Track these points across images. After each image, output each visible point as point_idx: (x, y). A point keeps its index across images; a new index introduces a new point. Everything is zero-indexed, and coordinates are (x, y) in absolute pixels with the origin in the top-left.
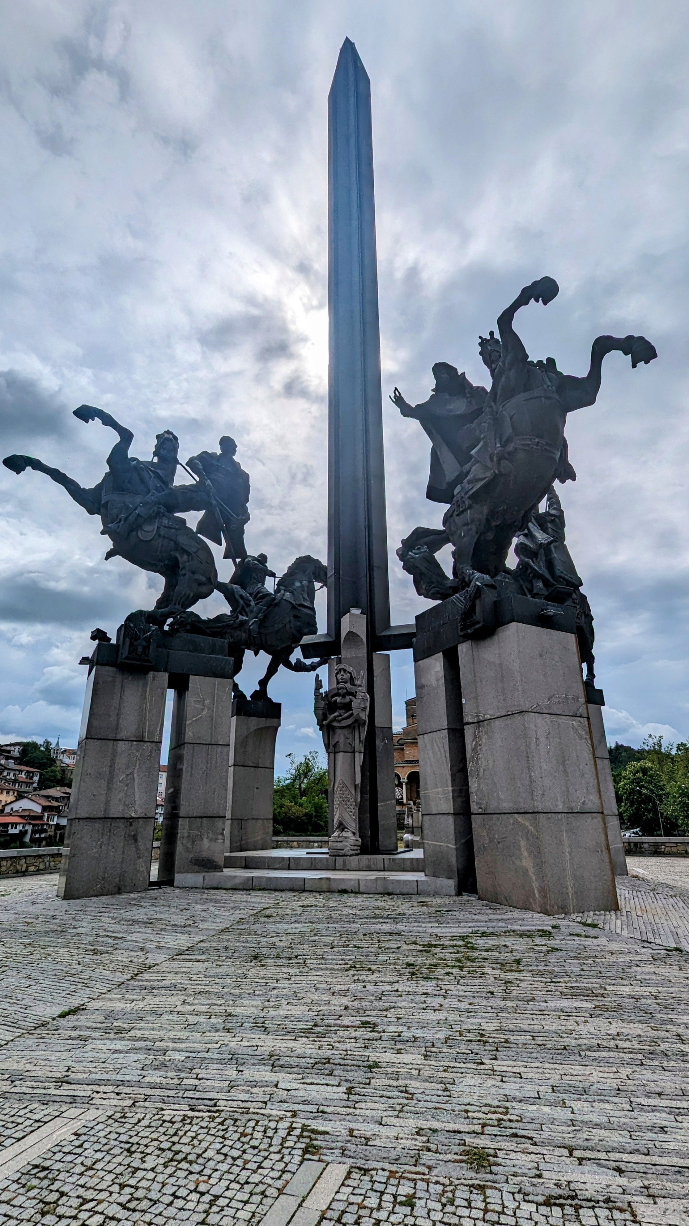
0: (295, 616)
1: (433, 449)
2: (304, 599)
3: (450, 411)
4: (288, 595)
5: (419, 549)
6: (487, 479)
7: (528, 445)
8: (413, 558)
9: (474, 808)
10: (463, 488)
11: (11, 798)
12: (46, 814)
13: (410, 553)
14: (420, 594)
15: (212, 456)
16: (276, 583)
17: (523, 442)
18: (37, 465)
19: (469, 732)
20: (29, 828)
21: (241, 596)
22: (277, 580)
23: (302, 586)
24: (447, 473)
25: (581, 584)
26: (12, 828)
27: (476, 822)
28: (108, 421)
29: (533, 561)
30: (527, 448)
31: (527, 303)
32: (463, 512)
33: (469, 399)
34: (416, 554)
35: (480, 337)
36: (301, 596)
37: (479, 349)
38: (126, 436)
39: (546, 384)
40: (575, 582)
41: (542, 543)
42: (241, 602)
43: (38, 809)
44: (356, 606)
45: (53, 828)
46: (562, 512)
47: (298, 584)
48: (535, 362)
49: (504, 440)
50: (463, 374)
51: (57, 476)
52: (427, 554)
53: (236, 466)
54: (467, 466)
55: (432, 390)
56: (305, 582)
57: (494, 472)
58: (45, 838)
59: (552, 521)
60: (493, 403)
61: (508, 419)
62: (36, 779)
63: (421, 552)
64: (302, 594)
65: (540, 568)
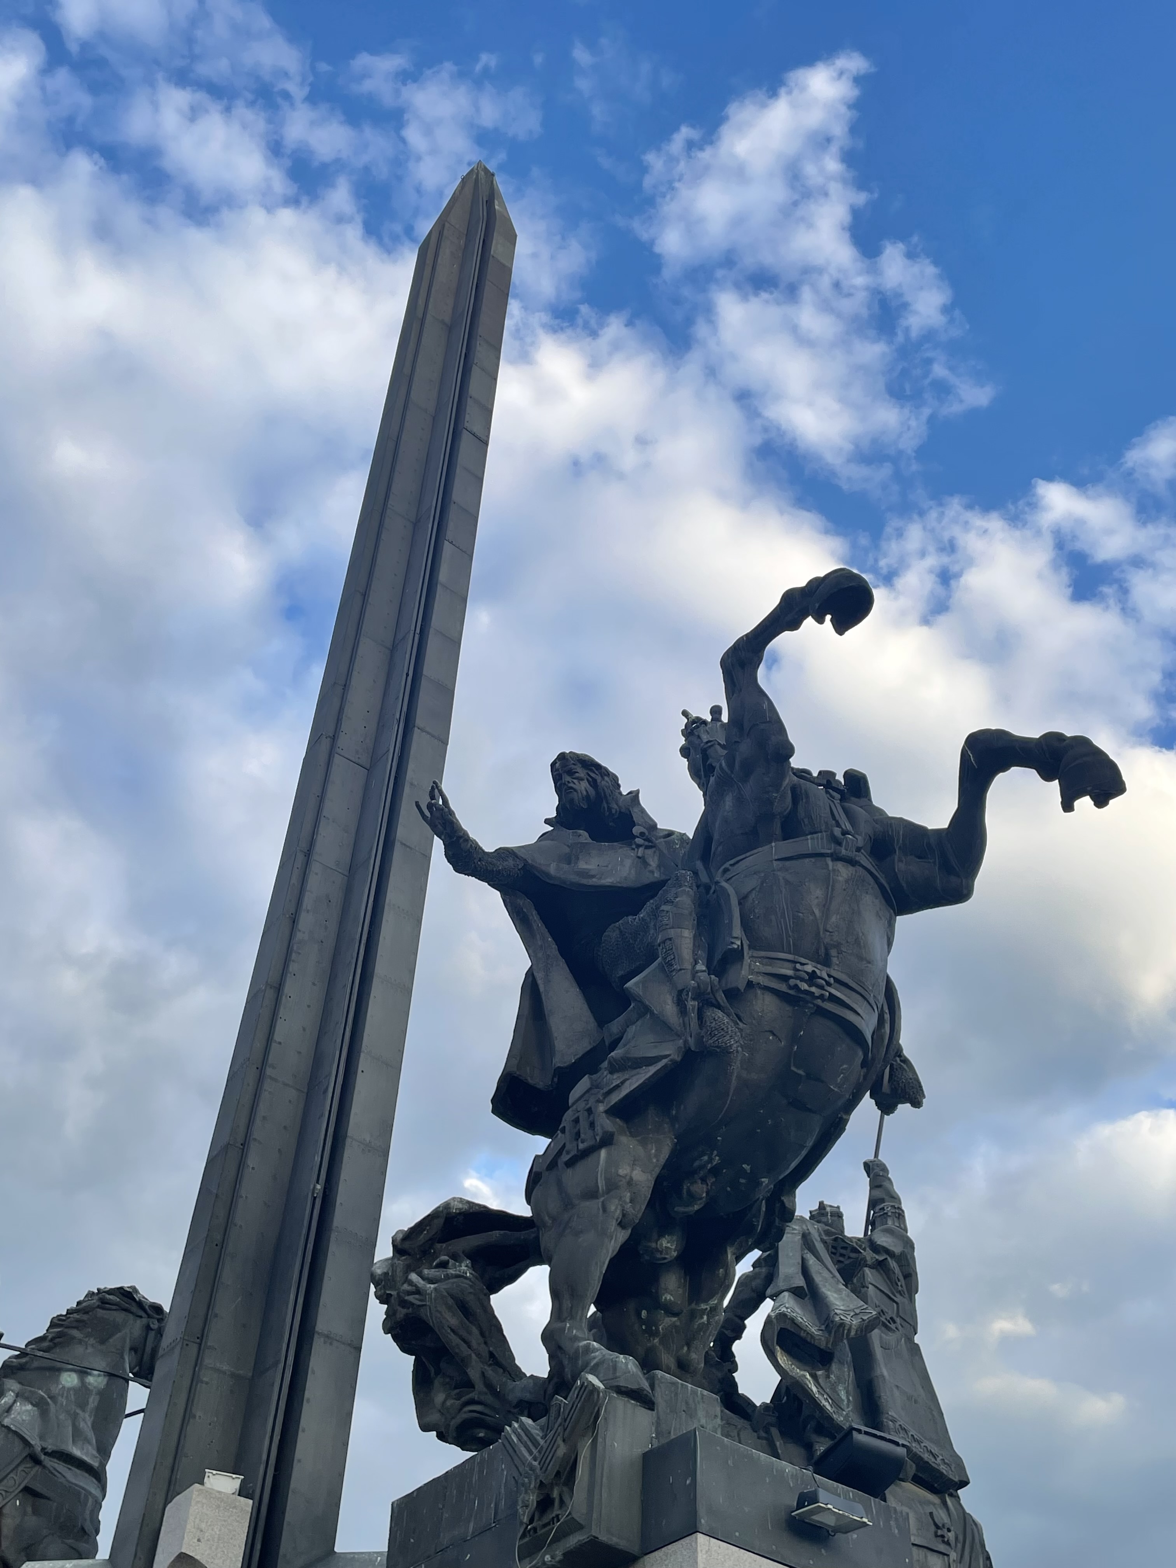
1: (530, 974)
2: (77, 1434)
3: (585, 874)
5: (444, 1265)
6: (664, 1062)
7: (784, 978)
8: (418, 1291)
10: (595, 1086)
13: (414, 1277)
14: (425, 1427)
17: (769, 969)
23: (83, 1391)
24: (560, 1045)
25: (964, 1483)
29: (814, 1377)
30: (783, 987)
31: (794, 625)
32: (584, 1154)
33: (641, 851)
34: (431, 1281)
35: (685, 713)
36: (69, 1423)
37: (682, 741)
39: (838, 825)
40: (943, 1468)
41: (842, 1325)
44: (227, 1465)
46: (909, 1245)
48: (815, 774)
49: (718, 956)
50: (634, 796)
52: (465, 1284)
54: (615, 1027)
55: (547, 821)
56: (96, 1380)
57: (686, 1042)
59: (880, 1266)
60: (699, 865)
61: (734, 901)
63: (447, 1277)
64: (74, 1417)
65: (836, 1404)
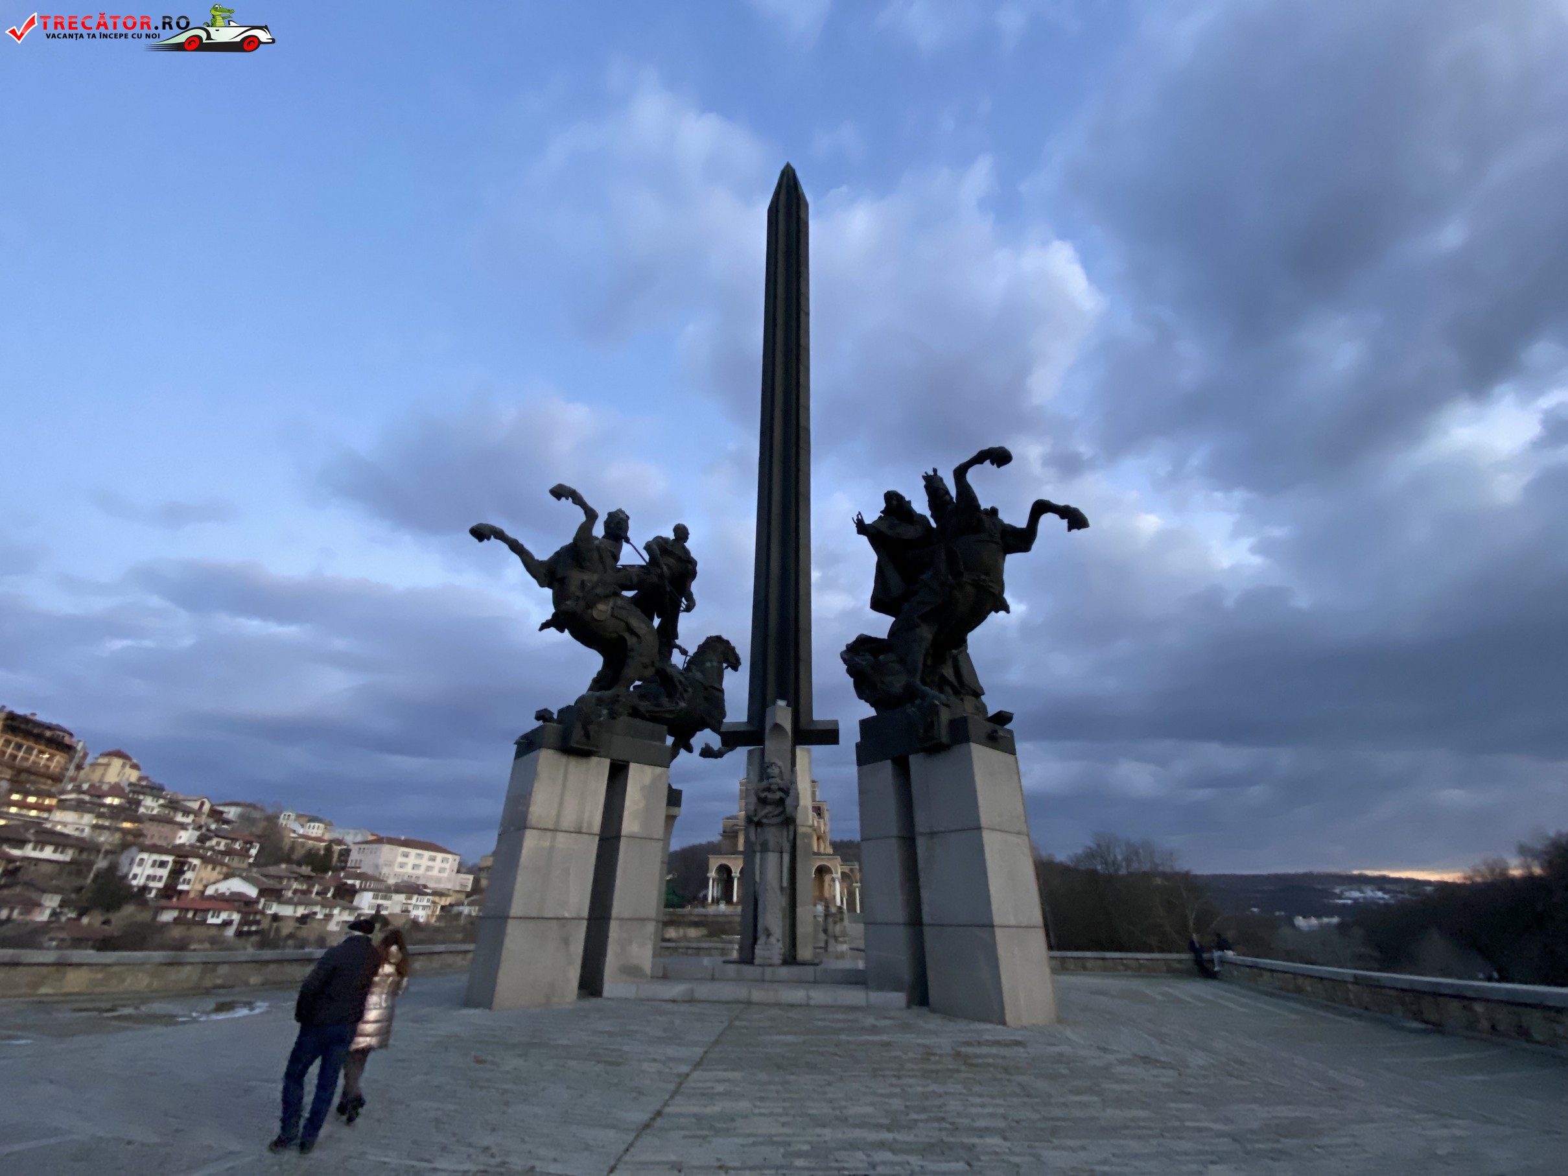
0: (706, 698)
1: (878, 563)
4: (698, 675)
5: (867, 655)
7: (975, 580)
9: (926, 919)
11: (215, 875)
12: (262, 900)
13: (855, 658)
15: (666, 540)
16: (687, 661)
18: (500, 535)
19: (921, 843)
20: (236, 917)
21: (680, 682)
22: (688, 658)
23: (711, 668)
26: (213, 917)
27: (928, 933)
28: (578, 500)
31: (982, 463)
36: (711, 678)
38: (591, 515)
39: (992, 530)
42: (680, 687)
43: (253, 892)
44: (782, 698)
45: (269, 919)
47: (708, 664)
49: (955, 573)
50: (909, 502)
51: (516, 547)
53: (687, 552)
55: (882, 513)
56: (715, 664)
58: (256, 932)
62: (253, 852)
